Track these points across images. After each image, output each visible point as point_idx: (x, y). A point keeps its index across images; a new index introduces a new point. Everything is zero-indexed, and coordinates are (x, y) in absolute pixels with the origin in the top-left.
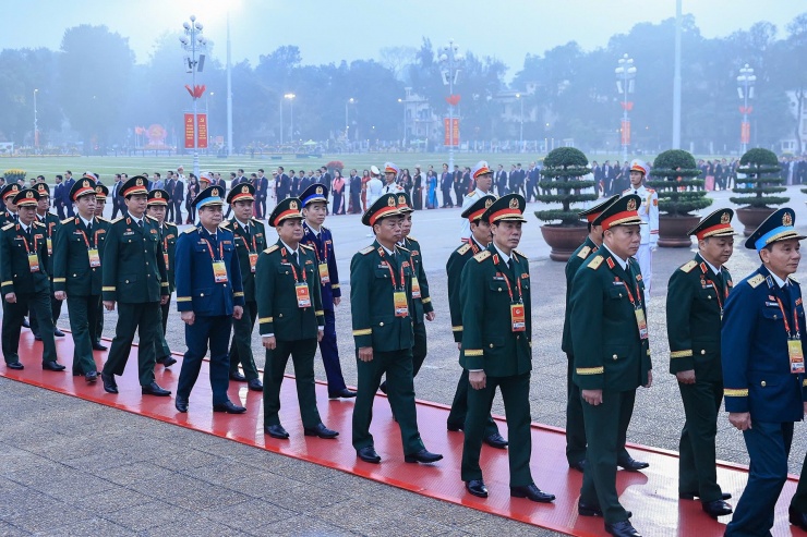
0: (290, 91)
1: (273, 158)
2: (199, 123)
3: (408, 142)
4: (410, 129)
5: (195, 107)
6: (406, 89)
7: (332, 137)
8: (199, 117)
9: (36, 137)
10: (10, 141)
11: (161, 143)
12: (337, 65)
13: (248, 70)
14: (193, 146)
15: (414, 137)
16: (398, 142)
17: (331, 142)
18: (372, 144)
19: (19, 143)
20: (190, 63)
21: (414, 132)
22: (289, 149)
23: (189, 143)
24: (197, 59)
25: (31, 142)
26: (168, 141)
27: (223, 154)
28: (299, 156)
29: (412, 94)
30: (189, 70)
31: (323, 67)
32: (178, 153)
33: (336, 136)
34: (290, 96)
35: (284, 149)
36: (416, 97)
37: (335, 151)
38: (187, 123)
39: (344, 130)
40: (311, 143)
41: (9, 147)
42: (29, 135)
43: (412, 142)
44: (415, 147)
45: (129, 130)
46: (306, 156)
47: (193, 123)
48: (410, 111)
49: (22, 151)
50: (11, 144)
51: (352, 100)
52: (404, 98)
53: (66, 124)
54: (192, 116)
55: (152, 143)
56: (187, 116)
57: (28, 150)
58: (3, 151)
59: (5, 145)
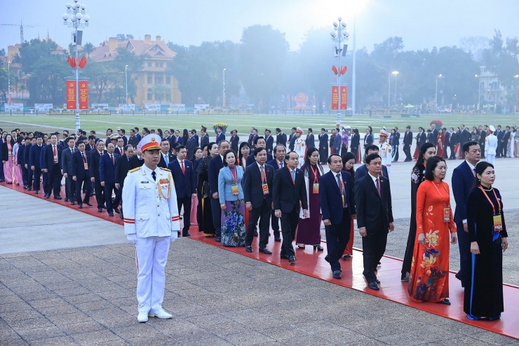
0: (396, 69)
1: (385, 117)
2: (342, 92)
3: (481, 106)
4: (483, 97)
5: (339, 81)
6: (481, 67)
7: (425, 102)
8: (342, 88)
9: (224, 100)
10: (207, 103)
11: (304, 105)
12: (430, 51)
13: (366, 55)
14: (337, 109)
15: (485, 103)
16: (474, 106)
17: (424, 106)
18: (454, 107)
19: (213, 105)
20: (337, 50)
21: (486, 98)
22: (395, 111)
23: (335, 106)
24: (342, 47)
25: (220, 104)
26: (310, 104)
27: (349, 114)
28: (403, 116)
29: (485, 71)
30: (336, 55)
31: (419, 52)
33: (428, 102)
34: (395, 73)
35: (391, 111)
36: (488, 74)
37: (427, 112)
38: (333, 92)
39: (434, 97)
40: (410, 106)
41: (207, 108)
42: (218, 99)
43: (484, 106)
44: (485, 110)
45: (283, 96)
46: (408, 116)
47: (337, 92)
48: (483, 83)
49: (215, 110)
50: (208, 105)
51: (441, 75)
52: (479, 74)
53: (242, 91)
54: (337, 87)
55: (299, 106)
56: (334, 88)
57: (219, 110)
58: (204, 110)
59: (204, 106)
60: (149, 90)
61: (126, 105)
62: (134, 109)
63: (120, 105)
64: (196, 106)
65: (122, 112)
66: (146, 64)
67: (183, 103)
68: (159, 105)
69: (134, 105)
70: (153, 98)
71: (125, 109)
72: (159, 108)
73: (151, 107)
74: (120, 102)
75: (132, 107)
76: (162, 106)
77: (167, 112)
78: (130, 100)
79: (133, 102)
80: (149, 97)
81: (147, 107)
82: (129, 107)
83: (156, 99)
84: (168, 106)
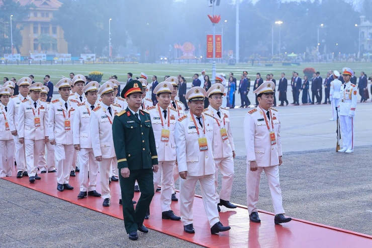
0: (280, 19)
1: (266, 65)
2: (217, 41)
3: (361, 54)
4: (363, 45)
5: (214, 30)
6: (361, 17)
7: (308, 51)
8: (217, 36)
9: (110, 50)
10: (93, 53)
11: (191, 55)
13: (250, 5)
14: (212, 57)
15: (366, 51)
16: (355, 55)
17: (307, 55)
18: (336, 56)
19: (99, 54)
21: (366, 47)
22: (278, 60)
23: (209, 54)
25: (107, 54)
26: (196, 53)
27: (232, 63)
28: (284, 64)
29: (365, 21)
30: (210, 4)
31: (303, 3)
32: (202, 62)
33: (311, 51)
34: (279, 23)
35: (274, 60)
36: (368, 23)
37: (309, 61)
38: (208, 41)
39: (316, 46)
40: (293, 55)
41: (93, 57)
42: (105, 49)
43: (364, 55)
44: (366, 58)
45: (170, 46)
46: (289, 64)
47: (212, 41)
48: (363, 33)
49: (101, 60)
50: (94, 55)
51: (322, 25)
52: (359, 23)
53: (129, 42)
54: (211, 36)
55: (185, 55)
56: (209, 36)
57: (105, 59)
58: (89, 59)
59: (90, 56)
60: (35, 40)
61: (11, 55)
62: (19, 59)
63: (5, 55)
64: (82, 56)
65: (6, 63)
66: (32, 15)
67: (69, 53)
68: (45, 55)
69: (19, 55)
70: (40, 48)
71: (11, 59)
72: (45, 58)
73: (37, 57)
74: (5, 52)
75: (18, 57)
76: (48, 56)
77: (52, 62)
78: (15, 50)
79: (18, 52)
80: (36, 47)
81: (32, 57)
82: (15, 57)
83: (42, 49)
84: (54, 56)
